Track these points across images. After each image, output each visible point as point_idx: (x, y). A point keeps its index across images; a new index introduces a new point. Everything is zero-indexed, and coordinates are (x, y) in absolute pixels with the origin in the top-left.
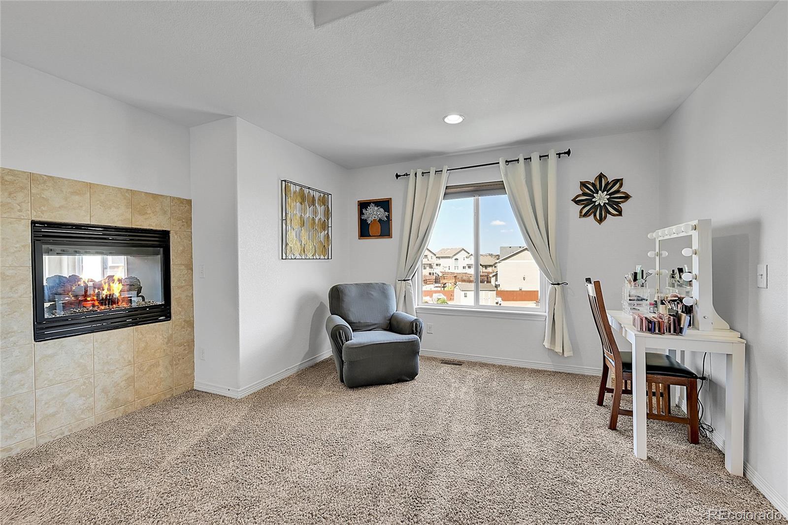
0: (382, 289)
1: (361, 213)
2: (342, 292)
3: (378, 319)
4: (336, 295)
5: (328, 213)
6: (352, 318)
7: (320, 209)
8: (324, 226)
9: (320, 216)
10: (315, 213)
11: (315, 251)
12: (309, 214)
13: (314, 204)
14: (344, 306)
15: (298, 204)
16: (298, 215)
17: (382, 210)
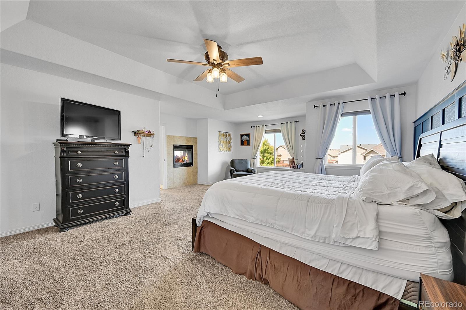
0: (246, 161)
1: (241, 138)
2: (234, 161)
3: (244, 169)
4: (232, 162)
5: (231, 139)
6: (236, 169)
7: (228, 138)
8: (230, 142)
9: (229, 140)
10: (227, 139)
11: (227, 150)
12: (225, 140)
13: (227, 137)
14: (234, 165)
15: (222, 137)
16: (222, 140)
17: (247, 137)
